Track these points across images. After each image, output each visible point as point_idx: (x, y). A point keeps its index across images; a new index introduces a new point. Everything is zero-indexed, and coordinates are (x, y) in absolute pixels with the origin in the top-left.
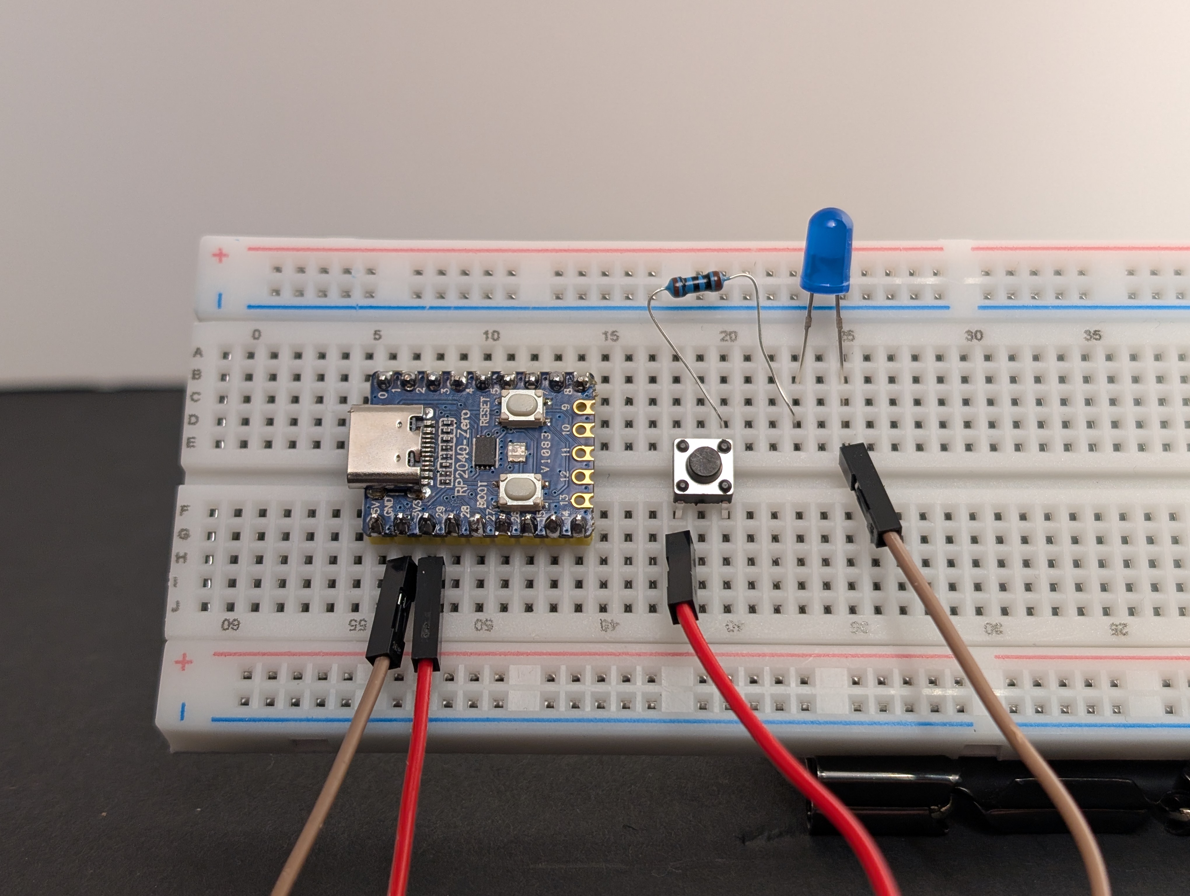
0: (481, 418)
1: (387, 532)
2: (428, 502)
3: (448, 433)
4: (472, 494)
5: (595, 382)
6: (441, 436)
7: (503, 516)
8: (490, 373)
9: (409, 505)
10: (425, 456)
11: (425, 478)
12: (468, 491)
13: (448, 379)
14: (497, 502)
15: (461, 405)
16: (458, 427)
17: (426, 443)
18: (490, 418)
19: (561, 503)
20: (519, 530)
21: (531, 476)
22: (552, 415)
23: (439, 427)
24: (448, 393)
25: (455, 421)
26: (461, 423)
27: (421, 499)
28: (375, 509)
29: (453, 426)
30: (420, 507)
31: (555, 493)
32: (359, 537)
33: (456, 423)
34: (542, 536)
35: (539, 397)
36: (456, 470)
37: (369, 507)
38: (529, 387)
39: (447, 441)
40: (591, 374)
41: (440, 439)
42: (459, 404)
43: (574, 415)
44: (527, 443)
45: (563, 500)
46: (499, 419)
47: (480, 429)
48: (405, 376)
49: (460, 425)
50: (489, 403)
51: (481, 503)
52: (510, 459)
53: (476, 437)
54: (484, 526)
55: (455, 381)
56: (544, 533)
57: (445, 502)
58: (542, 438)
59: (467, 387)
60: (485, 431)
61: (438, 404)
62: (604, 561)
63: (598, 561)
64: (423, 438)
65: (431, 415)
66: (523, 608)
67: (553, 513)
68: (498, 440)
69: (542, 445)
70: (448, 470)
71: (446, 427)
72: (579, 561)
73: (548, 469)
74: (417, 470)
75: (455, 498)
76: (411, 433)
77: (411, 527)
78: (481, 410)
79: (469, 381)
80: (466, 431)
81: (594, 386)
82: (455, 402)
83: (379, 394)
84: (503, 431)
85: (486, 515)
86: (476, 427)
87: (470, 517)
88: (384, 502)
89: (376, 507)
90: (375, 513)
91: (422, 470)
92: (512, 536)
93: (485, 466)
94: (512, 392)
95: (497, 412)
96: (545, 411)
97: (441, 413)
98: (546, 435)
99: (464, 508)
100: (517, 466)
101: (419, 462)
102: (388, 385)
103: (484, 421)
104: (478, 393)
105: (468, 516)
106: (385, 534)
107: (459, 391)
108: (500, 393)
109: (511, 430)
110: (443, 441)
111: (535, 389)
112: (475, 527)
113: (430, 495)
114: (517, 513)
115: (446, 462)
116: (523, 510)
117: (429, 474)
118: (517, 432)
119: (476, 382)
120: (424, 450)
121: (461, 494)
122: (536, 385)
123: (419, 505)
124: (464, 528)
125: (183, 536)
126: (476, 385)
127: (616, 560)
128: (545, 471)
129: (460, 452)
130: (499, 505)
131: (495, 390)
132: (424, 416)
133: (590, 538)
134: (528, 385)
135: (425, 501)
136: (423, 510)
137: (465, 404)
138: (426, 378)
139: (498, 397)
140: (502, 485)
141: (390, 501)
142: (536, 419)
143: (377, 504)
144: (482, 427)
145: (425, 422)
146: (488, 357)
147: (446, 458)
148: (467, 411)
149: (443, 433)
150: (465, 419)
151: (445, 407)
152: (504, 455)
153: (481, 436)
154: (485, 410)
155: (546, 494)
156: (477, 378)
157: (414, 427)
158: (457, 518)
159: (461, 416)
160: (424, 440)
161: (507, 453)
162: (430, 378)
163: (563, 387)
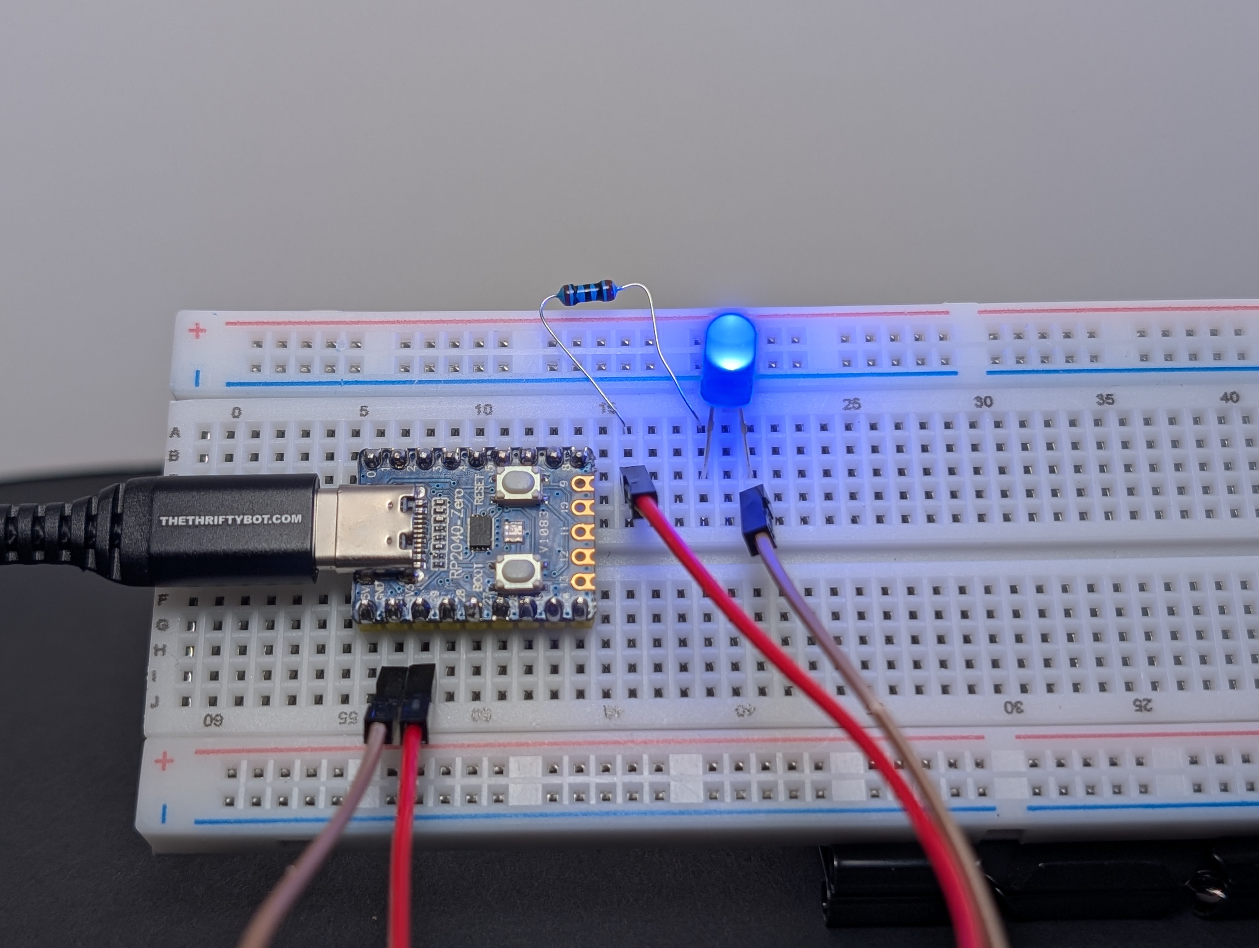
0: (475, 496)
1: (378, 618)
2: (421, 586)
3: (441, 513)
4: (467, 577)
5: (594, 457)
6: (434, 516)
7: (500, 600)
8: (484, 449)
9: (401, 590)
10: (417, 538)
11: (417, 561)
12: (463, 574)
13: (439, 456)
14: (494, 585)
15: (454, 483)
16: (452, 507)
17: (418, 524)
18: (485, 496)
19: (561, 585)
20: (518, 614)
21: (530, 557)
22: (550, 492)
23: (431, 507)
24: (440, 471)
25: (448, 500)
26: (455, 502)
27: (414, 583)
28: (365, 595)
29: (446, 505)
30: (413, 591)
31: (554, 574)
32: (348, 625)
33: (449, 502)
34: (542, 620)
35: (536, 473)
36: (450, 552)
37: (358, 593)
38: (525, 463)
39: (441, 522)
40: (589, 449)
41: (432, 519)
42: (452, 482)
43: (572, 492)
44: (524, 522)
45: (563, 581)
46: (494, 497)
47: (474, 508)
48: (394, 454)
49: (453, 505)
50: (483, 481)
51: (477, 587)
52: (507, 539)
53: (471, 518)
54: (481, 609)
55: (447, 458)
56: (544, 616)
57: (439, 585)
58: (540, 516)
59: (459, 464)
60: (481, 510)
61: (429, 483)
62: (606, 644)
63: (600, 644)
64: (415, 519)
65: (422, 495)
66: (522, 695)
67: (552, 595)
68: (493, 519)
69: (540, 524)
70: (442, 551)
71: (439, 507)
72: (580, 645)
73: (546, 549)
74: (409, 552)
75: (450, 581)
76: (402, 515)
77: (403, 614)
78: (476, 488)
79: (462, 458)
80: (459, 511)
81: (593, 461)
82: (448, 480)
83: (368, 473)
84: (499, 510)
85: (482, 599)
86: (470, 507)
87: (466, 602)
88: (374, 587)
89: (366, 593)
90: (366, 599)
91: (415, 553)
92: (511, 620)
93: (480, 547)
94: (508, 469)
95: (492, 490)
96: (542, 488)
97: (434, 492)
98: (544, 513)
99: (459, 592)
100: (513, 546)
101: (411, 544)
102: (377, 464)
103: (478, 500)
104: (473, 470)
105: (464, 600)
106: (376, 620)
107: (452, 469)
108: (496, 470)
109: (507, 509)
110: (436, 521)
111: (532, 465)
112: (471, 611)
113: (423, 579)
114: (515, 597)
115: (440, 544)
116: (521, 593)
117: (421, 557)
118: (513, 510)
119: (469, 460)
120: (416, 531)
121: (455, 577)
122: (533, 461)
123: (412, 589)
124: (460, 613)
125: (161, 627)
126: (470, 462)
127: (619, 642)
128: (543, 551)
129: (455, 533)
130: (496, 588)
131: (490, 466)
132: (416, 496)
133: (592, 621)
134: (524, 461)
135: (418, 585)
136: (416, 594)
137: (458, 482)
138: (416, 456)
139: (493, 474)
140: (499, 567)
141: (381, 586)
142: (533, 497)
143: (368, 590)
144: (476, 506)
145: (417, 501)
146: (480, 432)
147: (440, 539)
148: (461, 490)
149: (436, 512)
150: (458, 498)
151: (438, 486)
152: (500, 535)
153: (475, 516)
154: (479, 488)
155: (545, 575)
156: (471, 455)
157: (405, 507)
158: (452, 603)
159: (454, 495)
160: (416, 521)
161: (503, 533)
162: (420, 456)
163: (560, 462)
